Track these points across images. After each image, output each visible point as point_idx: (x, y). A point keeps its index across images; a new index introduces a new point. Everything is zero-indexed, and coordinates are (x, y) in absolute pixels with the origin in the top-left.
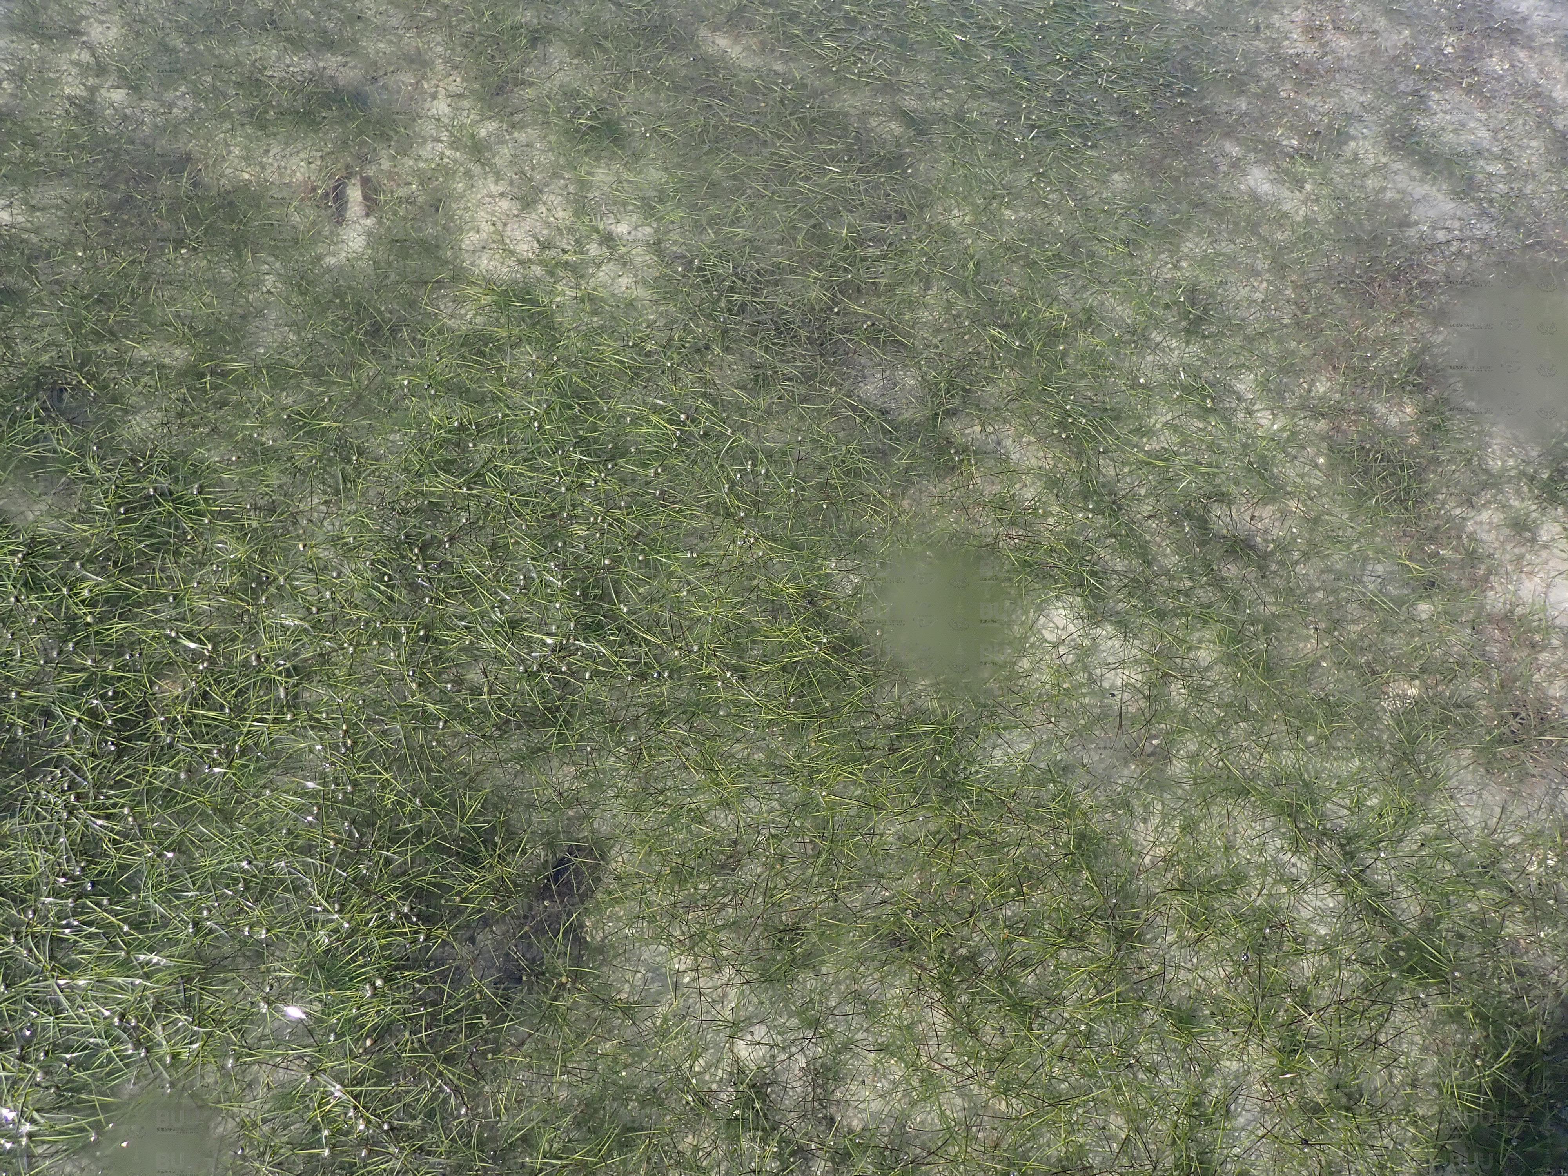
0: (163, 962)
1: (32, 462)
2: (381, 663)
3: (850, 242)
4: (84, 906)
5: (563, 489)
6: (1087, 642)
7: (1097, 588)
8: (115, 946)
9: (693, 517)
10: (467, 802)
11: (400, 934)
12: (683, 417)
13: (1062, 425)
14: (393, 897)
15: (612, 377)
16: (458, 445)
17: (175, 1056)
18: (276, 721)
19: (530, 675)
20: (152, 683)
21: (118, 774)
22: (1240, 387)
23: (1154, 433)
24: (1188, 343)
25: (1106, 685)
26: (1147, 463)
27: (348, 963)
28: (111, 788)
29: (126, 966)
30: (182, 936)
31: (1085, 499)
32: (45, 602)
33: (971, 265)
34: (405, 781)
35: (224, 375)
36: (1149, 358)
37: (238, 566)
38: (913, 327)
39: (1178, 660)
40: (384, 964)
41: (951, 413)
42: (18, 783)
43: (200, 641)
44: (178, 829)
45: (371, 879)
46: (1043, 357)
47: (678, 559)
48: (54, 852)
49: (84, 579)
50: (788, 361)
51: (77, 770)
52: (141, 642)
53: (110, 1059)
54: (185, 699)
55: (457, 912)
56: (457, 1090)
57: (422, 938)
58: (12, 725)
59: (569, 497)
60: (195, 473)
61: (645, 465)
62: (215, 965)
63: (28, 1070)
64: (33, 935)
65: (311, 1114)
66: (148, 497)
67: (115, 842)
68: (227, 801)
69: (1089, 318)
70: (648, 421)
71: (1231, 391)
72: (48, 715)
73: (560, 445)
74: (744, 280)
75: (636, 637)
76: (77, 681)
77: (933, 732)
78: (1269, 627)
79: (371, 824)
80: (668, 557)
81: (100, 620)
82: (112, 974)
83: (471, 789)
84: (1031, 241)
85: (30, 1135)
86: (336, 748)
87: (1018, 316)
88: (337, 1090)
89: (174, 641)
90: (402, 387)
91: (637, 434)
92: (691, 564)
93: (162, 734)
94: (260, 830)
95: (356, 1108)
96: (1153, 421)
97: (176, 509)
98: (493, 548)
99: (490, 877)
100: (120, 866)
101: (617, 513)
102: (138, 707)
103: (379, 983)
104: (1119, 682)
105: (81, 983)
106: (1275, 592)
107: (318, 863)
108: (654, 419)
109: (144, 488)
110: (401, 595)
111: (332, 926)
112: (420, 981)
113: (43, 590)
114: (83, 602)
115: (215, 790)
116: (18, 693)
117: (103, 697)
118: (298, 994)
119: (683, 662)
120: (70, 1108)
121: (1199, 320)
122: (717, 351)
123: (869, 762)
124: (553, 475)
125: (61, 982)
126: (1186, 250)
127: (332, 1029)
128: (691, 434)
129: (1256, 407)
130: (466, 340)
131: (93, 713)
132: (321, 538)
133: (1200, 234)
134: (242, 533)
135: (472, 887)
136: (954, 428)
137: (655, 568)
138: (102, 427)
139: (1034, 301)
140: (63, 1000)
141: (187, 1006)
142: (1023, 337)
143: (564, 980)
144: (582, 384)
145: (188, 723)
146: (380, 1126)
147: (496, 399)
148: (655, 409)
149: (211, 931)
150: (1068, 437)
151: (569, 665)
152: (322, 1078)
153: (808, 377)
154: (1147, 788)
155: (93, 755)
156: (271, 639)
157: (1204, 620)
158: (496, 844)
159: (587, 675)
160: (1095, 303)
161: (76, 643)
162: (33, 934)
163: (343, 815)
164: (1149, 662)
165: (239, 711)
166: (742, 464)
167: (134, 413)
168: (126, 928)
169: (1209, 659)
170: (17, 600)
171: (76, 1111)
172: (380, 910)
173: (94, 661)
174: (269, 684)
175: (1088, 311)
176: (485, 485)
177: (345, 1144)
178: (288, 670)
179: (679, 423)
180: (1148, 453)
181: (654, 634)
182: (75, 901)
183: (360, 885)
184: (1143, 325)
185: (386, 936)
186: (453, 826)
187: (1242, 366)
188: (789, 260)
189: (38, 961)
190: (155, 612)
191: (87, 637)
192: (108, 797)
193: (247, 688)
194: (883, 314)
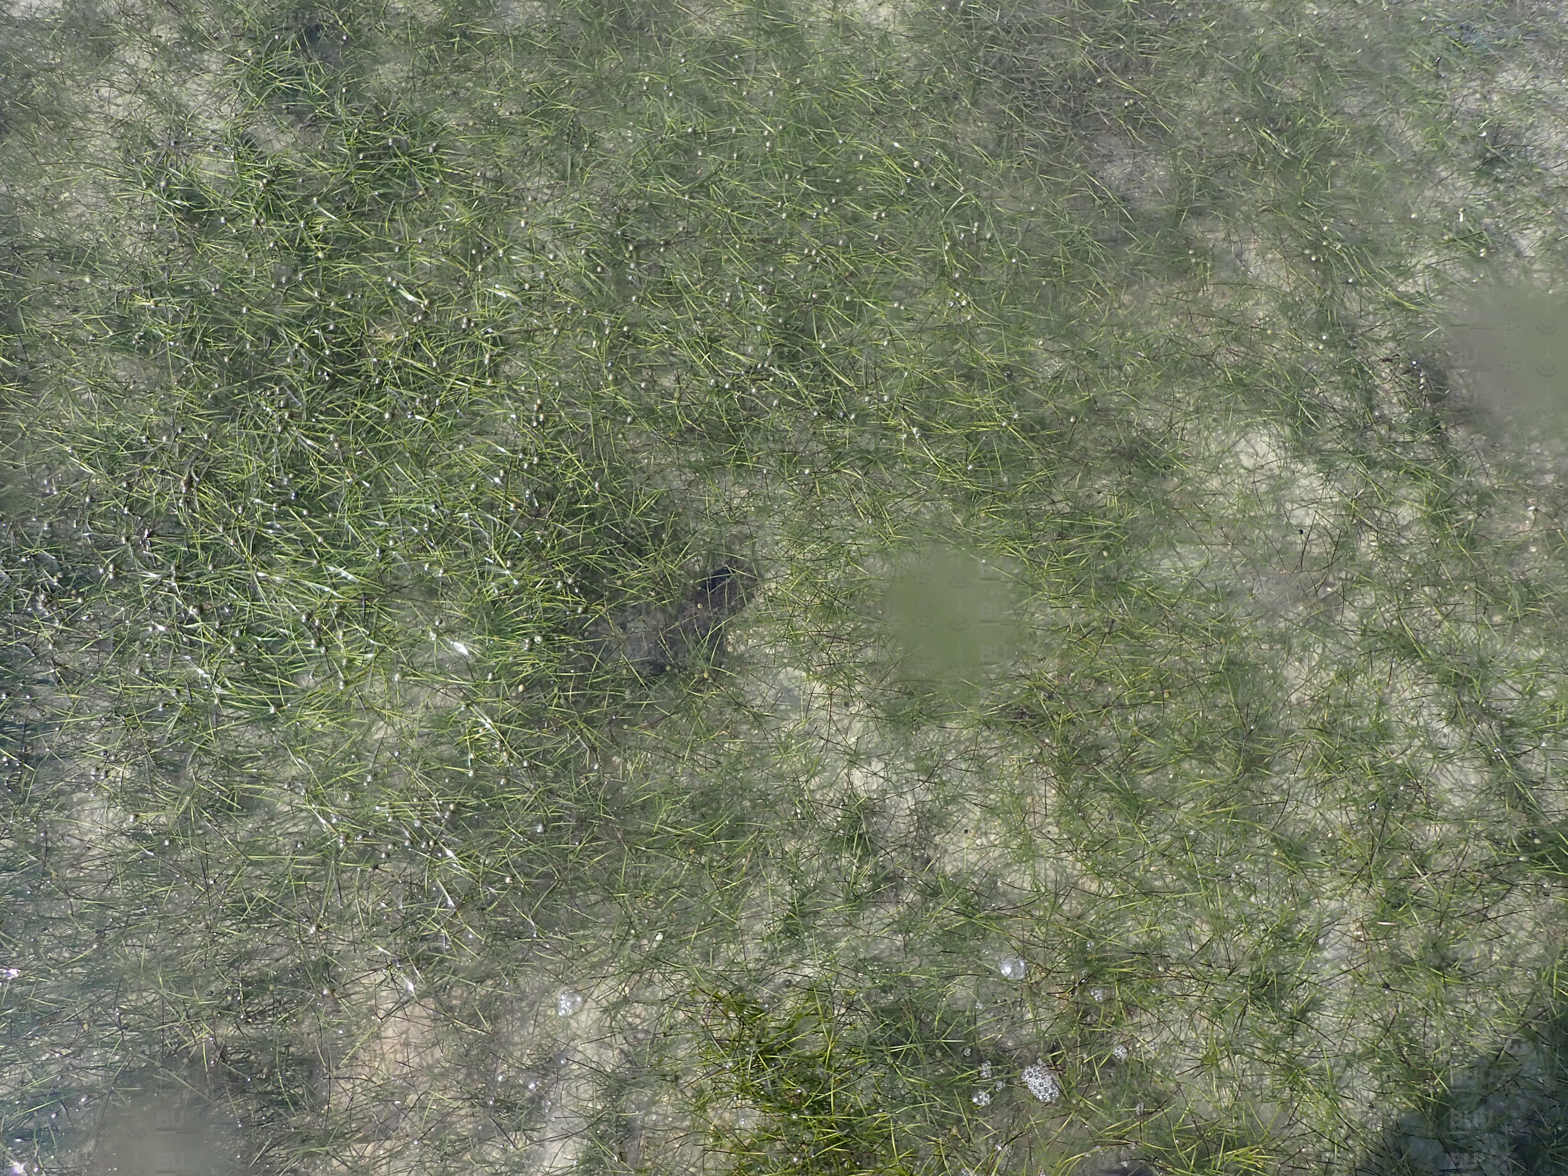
0: (350, 577)
1: (284, 92)
2: (583, 350)
3: (1130, 9)
4: (287, 514)
5: (784, 216)
6: (1286, 474)
7: (1311, 423)
8: (309, 554)
9: (908, 268)
10: (641, 497)
11: (563, 602)
12: (916, 163)
13: (1316, 247)
14: (561, 568)
15: (853, 110)
16: (686, 152)
17: (351, 661)
18: (477, 384)
19: (719, 390)
20: (369, 325)
21: (330, 402)
22: (1523, 243)
23: (1412, 275)
24: (1476, 184)
25: (1293, 522)
26: (1397, 304)
27: (512, 617)
28: (322, 413)
29: (317, 574)
30: (369, 559)
31: (1321, 329)
32: (283, 229)
33: (1256, 57)
34: (587, 465)
35: (471, 38)
36: (1428, 193)
37: (461, 229)
38: (1177, 114)
39: (1377, 512)
40: (544, 625)
41: (1198, 213)
42: (240, 393)
43: (417, 295)
44: (377, 464)
45: (544, 547)
46: (1311, 172)
47: (883, 307)
48: (266, 461)
49: (320, 214)
50: (1037, 127)
51: (295, 391)
52: (364, 285)
53: (294, 651)
54: (397, 346)
55: (616, 594)
56: (593, 749)
57: (580, 610)
58: (242, 338)
59: (788, 225)
60: (432, 132)
61: (870, 208)
62: (396, 590)
63: (225, 643)
64: (241, 530)
65: (461, 738)
66: (387, 147)
67: (320, 463)
68: (422, 449)
69: (1372, 137)
70: (881, 163)
71: (1512, 245)
72: (274, 335)
73: (789, 169)
74: (1008, 32)
75: (829, 375)
76: (303, 309)
77: (1105, 528)
78: (1484, 498)
79: (550, 497)
80: (874, 303)
81: (329, 257)
82: (305, 578)
83: (648, 485)
84: (1330, 43)
85: (222, 698)
86: (529, 421)
87: (1294, 124)
88: (488, 723)
89: (394, 291)
90: (641, 83)
91: (868, 175)
92: (895, 314)
93: (374, 374)
94: (449, 481)
95: (502, 742)
96: (1414, 261)
97: (411, 163)
98: (705, 261)
99: (652, 570)
100: (323, 485)
101: (833, 250)
102: (354, 345)
103: (538, 639)
104: (1308, 522)
105: (278, 578)
106: (1501, 466)
107: (497, 521)
108: (888, 162)
109: (383, 138)
110: (610, 289)
111: (502, 580)
112: (574, 646)
113: (281, 218)
114: (316, 236)
115: (414, 436)
116: (249, 310)
117: (324, 329)
118: (463, 633)
119: (872, 408)
120: (256, 682)
121: (1494, 162)
122: (966, 102)
123: (1035, 542)
124: (776, 199)
125: (260, 574)
126: (1501, 80)
127: (491, 669)
128: (922, 184)
129: (1535, 267)
130: (712, 47)
131: (314, 341)
132: (540, 219)
133: (1521, 66)
134: (468, 199)
135: (634, 574)
136: (1195, 229)
137: (860, 312)
138: (351, 71)
139: (1316, 108)
140: (260, 589)
141: (365, 621)
142: (1294, 146)
143: (706, 675)
144: (821, 112)
145: (397, 368)
146: (521, 762)
147: (732, 111)
148: (892, 153)
149: (394, 560)
150: (1318, 260)
151: (759, 389)
152: (474, 709)
153: (1056, 145)
154: (1312, 630)
155: (309, 380)
156: (483, 306)
157: (1415, 476)
158: (662, 541)
159: (775, 402)
160: (1383, 123)
161: (305, 275)
162: (240, 528)
163: (527, 484)
164: (1347, 507)
165: (445, 367)
166: (968, 224)
167: (383, 63)
168: (320, 540)
169: (1408, 519)
170: (258, 223)
171: (259, 685)
172: (547, 576)
173: (320, 294)
174: (475, 349)
175: (1373, 130)
176: (708, 196)
177: (487, 769)
178: (494, 338)
179: (912, 170)
180: (1402, 295)
181: (847, 377)
182: (279, 507)
183: (534, 550)
184: (1431, 156)
185: (550, 601)
186: (625, 515)
187: (1530, 220)
188: (1060, 18)
189: (242, 552)
190: (380, 259)
191: (317, 271)
192: (318, 421)
193: (455, 347)
194: (1149, 94)
